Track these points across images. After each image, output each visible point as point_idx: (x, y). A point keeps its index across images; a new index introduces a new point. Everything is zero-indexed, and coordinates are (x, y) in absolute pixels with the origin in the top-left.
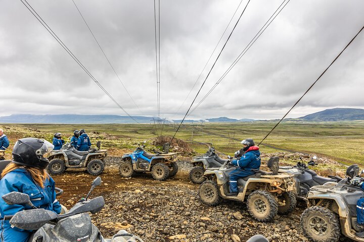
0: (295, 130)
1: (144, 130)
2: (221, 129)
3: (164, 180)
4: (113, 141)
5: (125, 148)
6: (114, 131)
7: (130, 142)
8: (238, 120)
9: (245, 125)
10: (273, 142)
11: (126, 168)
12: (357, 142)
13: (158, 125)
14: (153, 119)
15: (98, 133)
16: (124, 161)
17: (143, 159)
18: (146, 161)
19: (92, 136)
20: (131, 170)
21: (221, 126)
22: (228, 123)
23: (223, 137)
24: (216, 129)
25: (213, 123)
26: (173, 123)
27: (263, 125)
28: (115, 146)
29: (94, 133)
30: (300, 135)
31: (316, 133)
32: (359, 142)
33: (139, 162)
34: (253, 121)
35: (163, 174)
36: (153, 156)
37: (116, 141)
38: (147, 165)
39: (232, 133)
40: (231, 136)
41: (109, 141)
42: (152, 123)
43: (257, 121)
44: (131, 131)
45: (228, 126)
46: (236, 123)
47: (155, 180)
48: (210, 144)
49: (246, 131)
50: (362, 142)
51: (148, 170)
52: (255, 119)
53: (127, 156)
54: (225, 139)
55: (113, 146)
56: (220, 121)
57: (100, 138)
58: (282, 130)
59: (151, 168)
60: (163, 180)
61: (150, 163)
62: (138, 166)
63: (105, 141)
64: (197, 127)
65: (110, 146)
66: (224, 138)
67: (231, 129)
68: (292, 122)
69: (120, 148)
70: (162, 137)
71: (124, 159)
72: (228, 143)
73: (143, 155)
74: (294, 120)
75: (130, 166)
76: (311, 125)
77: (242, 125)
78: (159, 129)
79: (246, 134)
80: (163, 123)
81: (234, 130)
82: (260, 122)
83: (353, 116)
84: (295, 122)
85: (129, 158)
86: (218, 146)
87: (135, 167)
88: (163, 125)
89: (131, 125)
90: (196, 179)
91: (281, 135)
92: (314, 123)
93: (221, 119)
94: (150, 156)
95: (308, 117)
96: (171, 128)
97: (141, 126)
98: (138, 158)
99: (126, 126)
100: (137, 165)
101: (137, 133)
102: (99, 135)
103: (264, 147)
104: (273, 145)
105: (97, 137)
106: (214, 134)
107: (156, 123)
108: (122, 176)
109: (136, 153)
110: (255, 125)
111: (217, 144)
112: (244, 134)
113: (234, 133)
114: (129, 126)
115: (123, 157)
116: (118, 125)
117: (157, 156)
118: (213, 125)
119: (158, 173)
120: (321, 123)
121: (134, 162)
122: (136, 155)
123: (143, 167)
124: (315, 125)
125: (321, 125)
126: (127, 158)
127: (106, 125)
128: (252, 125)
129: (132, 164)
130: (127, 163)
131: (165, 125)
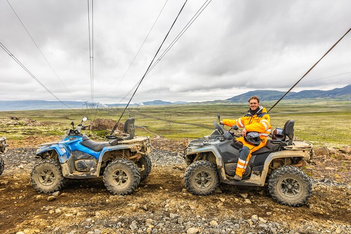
0: (224, 110)
1: (76, 115)
2: (156, 112)
3: (132, 192)
4: (37, 128)
5: (52, 134)
6: (41, 117)
7: (59, 128)
8: (172, 102)
9: (179, 107)
10: (206, 122)
11: (45, 174)
12: (275, 120)
13: (91, 110)
14: (86, 104)
15: (17, 119)
16: (43, 158)
17: (83, 153)
18: (90, 157)
19: (9, 123)
20: (58, 176)
21: (156, 109)
22: (163, 106)
23: (159, 119)
24: (152, 112)
25: (147, 106)
26: (106, 107)
27: (195, 107)
28: (41, 132)
29: (12, 118)
30: (229, 115)
31: (242, 113)
32: (277, 120)
33: (74, 159)
34: (187, 103)
35: (128, 182)
36: (104, 145)
37: (42, 127)
38: (91, 165)
39: (168, 115)
40: (168, 118)
41: (31, 127)
42: (85, 108)
43: (190, 103)
44: (60, 116)
45: (163, 109)
46: (171, 105)
47: (112, 194)
48: (146, 127)
49: (180, 113)
50: (279, 120)
51: (97, 174)
52: (189, 102)
53: (48, 148)
54: (162, 121)
55: (37, 133)
56: (154, 104)
57: (20, 124)
58: (213, 111)
59: (102, 170)
60: (129, 194)
61: (100, 160)
62: (73, 168)
63: (26, 127)
64: (133, 110)
65: (32, 133)
66: (160, 121)
67: (166, 112)
68: (221, 103)
69: (47, 135)
70: (99, 120)
71: (42, 155)
72: (165, 125)
73: (81, 144)
74: (222, 101)
75: (55, 170)
76: (238, 105)
77: (176, 107)
78: (92, 113)
79: (181, 116)
80: (96, 108)
81: (169, 112)
82: (193, 104)
83: (271, 97)
84: (224, 103)
85: (53, 153)
86: (155, 128)
87: (66, 171)
88: (96, 109)
89: (60, 110)
90: (198, 188)
91: (212, 115)
92: (240, 104)
93: (155, 102)
94: (97, 145)
95: (235, 99)
96: (105, 112)
97: (72, 112)
98: (72, 150)
99: (54, 112)
100: (70, 166)
101: (68, 119)
102: (19, 121)
103: (198, 128)
104: (207, 125)
105: (15, 123)
106: (150, 117)
107: (89, 108)
108: (38, 192)
109: (68, 141)
110: (188, 107)
111: (153, 127)
112: (179, 115)
113: (171, 115)
114: (58, 111)
115: (39, 151)
116: (45, 111)
117: (112, 144)
118: (148, 109)
119: (117, 180)
120: (245, 104)
121: (63, 160)
122: (67, 146)
123: (83, 168)
124: (241, 106)
125: (245, 105)
126: (50, 152)
127: (31, 111)
128: (186, 107)
129: (59, 164)
130: (49, 163)
131: (99, 109)
